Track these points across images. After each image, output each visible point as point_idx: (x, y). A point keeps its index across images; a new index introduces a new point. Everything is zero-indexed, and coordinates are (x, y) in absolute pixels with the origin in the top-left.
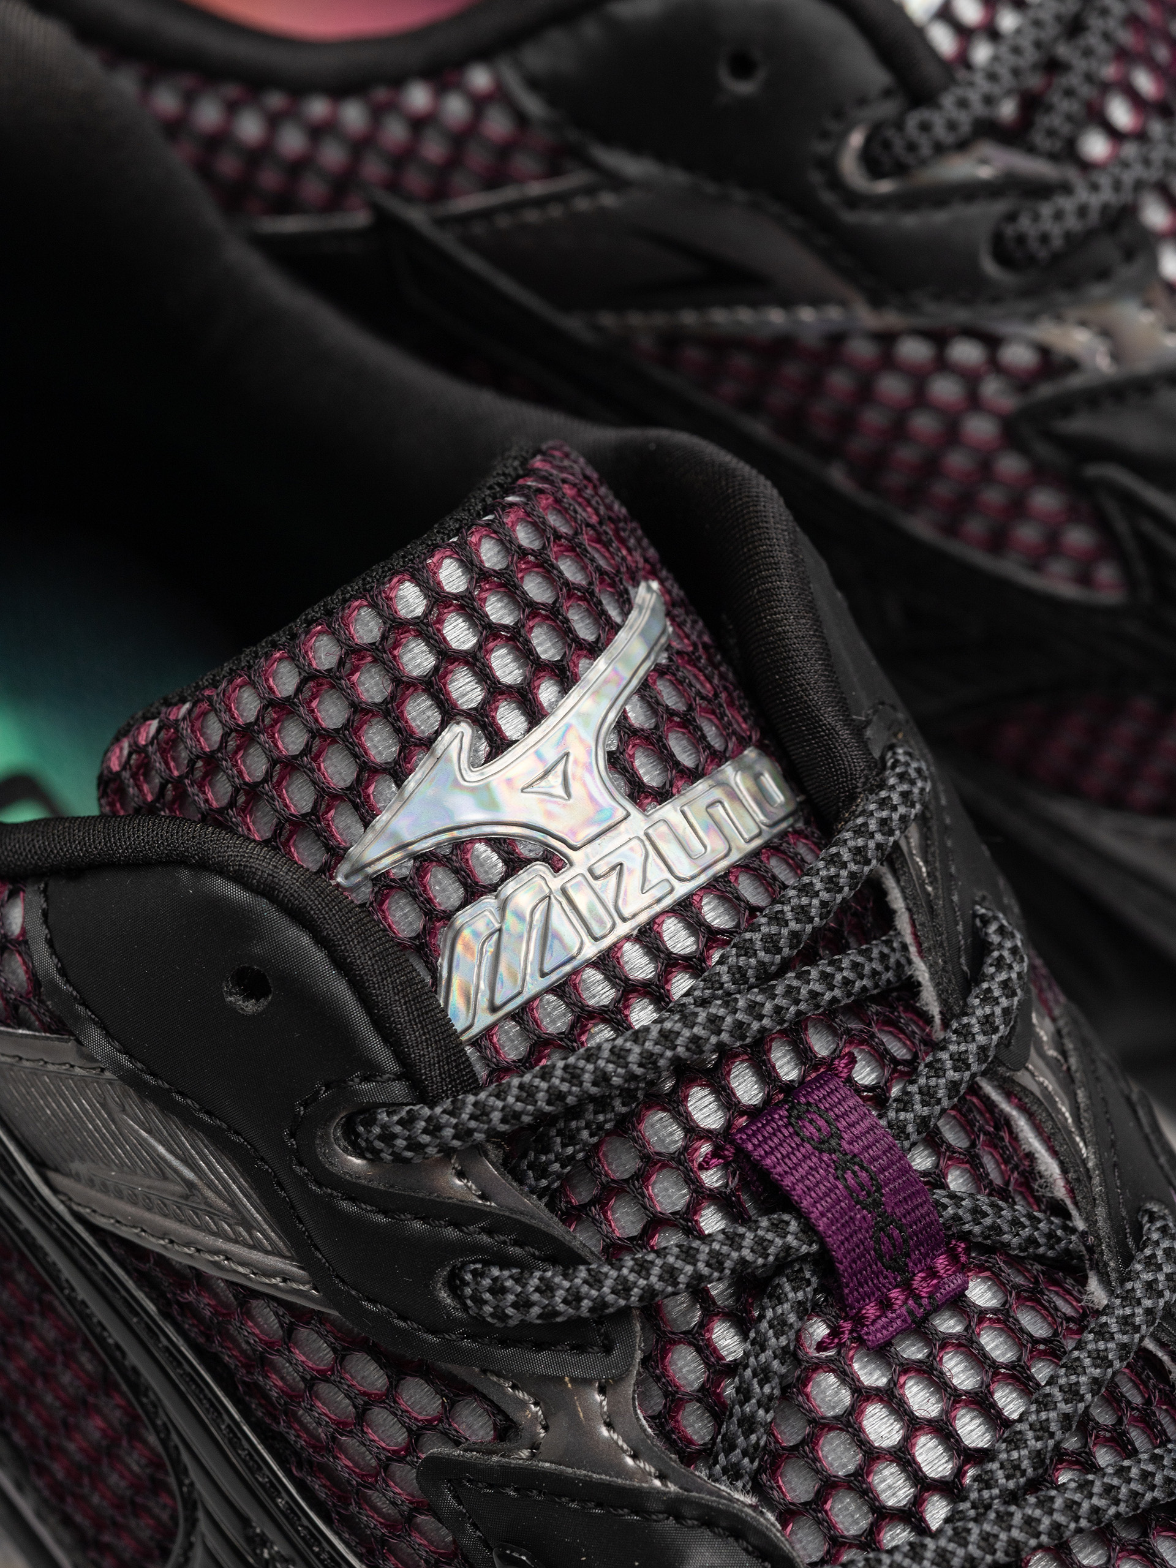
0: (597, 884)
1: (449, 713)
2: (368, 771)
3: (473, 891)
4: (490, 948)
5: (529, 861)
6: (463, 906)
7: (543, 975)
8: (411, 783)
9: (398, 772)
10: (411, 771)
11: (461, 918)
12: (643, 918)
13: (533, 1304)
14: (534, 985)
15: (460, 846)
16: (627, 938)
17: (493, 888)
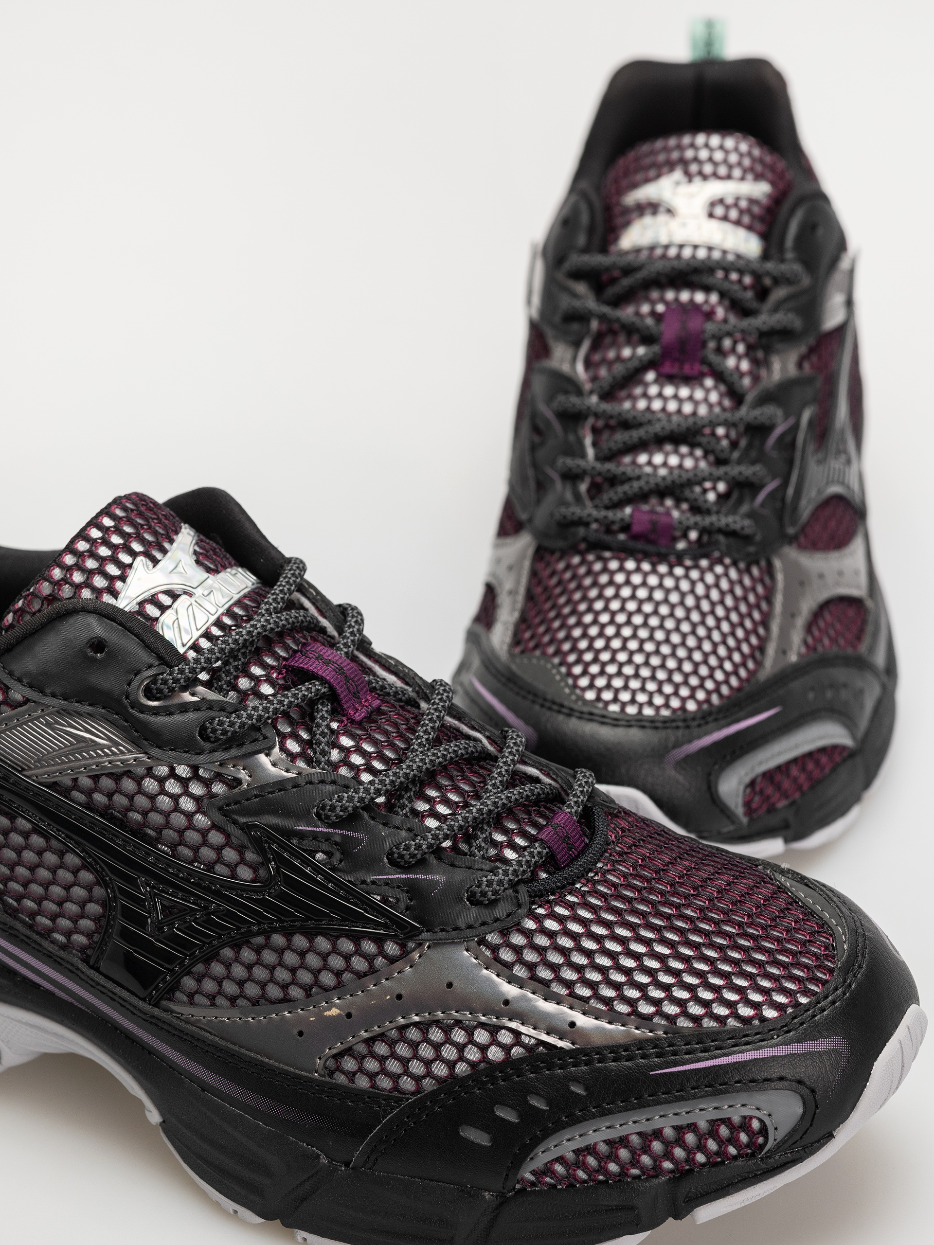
0: (207, 598)
1: (134, 554)
2: (111, 579)
3: (163, 608)
4: (176, 625)
5: (180, 595)
6: (161, 615)
7: (197, 630)
8: (128, 580)
9: (123, 578)
10: (127, 576)
11: (161, 619)
12: (227, 606)
13: (228, 731)
14: (196, 634)
15: (154, 596)
16: (223, 614)
17: (170, 607)
